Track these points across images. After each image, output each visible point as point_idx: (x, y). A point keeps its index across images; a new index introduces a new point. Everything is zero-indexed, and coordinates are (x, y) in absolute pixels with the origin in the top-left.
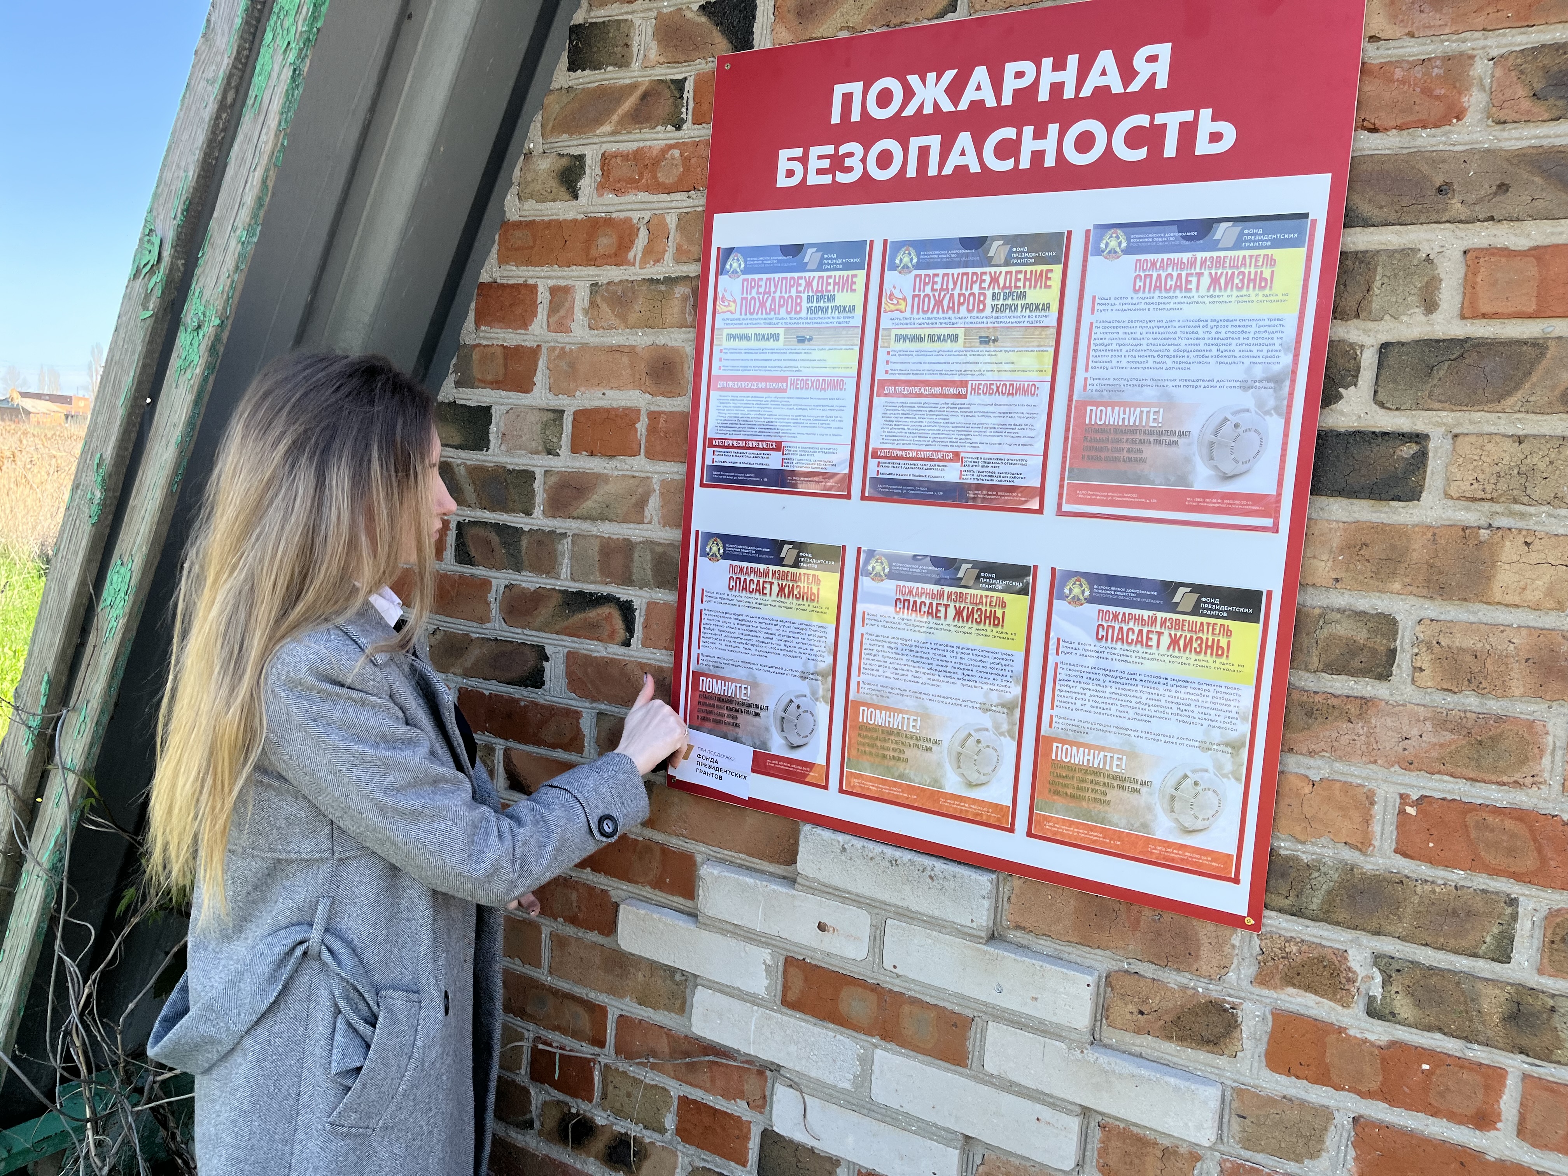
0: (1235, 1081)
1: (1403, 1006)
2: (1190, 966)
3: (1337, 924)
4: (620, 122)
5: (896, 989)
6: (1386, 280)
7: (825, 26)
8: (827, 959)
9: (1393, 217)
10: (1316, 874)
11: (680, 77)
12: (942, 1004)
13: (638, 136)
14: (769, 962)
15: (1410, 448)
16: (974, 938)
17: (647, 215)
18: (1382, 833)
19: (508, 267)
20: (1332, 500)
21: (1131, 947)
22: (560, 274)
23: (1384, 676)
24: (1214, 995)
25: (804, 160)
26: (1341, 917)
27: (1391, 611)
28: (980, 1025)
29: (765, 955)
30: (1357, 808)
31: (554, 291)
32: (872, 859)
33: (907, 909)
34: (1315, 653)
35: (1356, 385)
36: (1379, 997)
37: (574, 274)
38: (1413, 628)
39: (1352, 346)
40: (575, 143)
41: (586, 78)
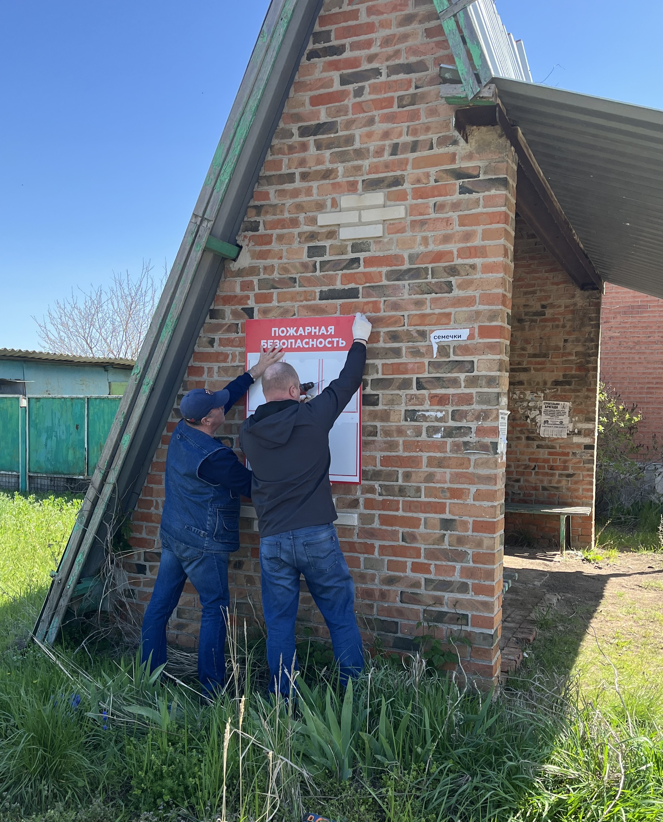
0: (359, 513)
1: (384, 493)
2: (351, 493)
3: (373, 480)
4: (224, 331)
6: (371, 368)
7: (270, 316)
9: (371, 358)
10: (369, 472)
11: (237, 323)
13: (228, 335)
15: (376, 397)
17: (231, 352)
18: (378, 463)
19: (196, 363)
20: (366, 406)
21: (340, 492)
22: (210, 364)
23: (376, 436)
24: (355, 498)
25: (267, 343)
27: (376, 425)
30: (374, 459)
31: (208, 368)
34: (366, 433)
35: (368, 386)
36: (380, 492)
37: (214, 364)
38: (379, 427)
39: (367, 379)
40: (212, 335)
41: (214, 321)
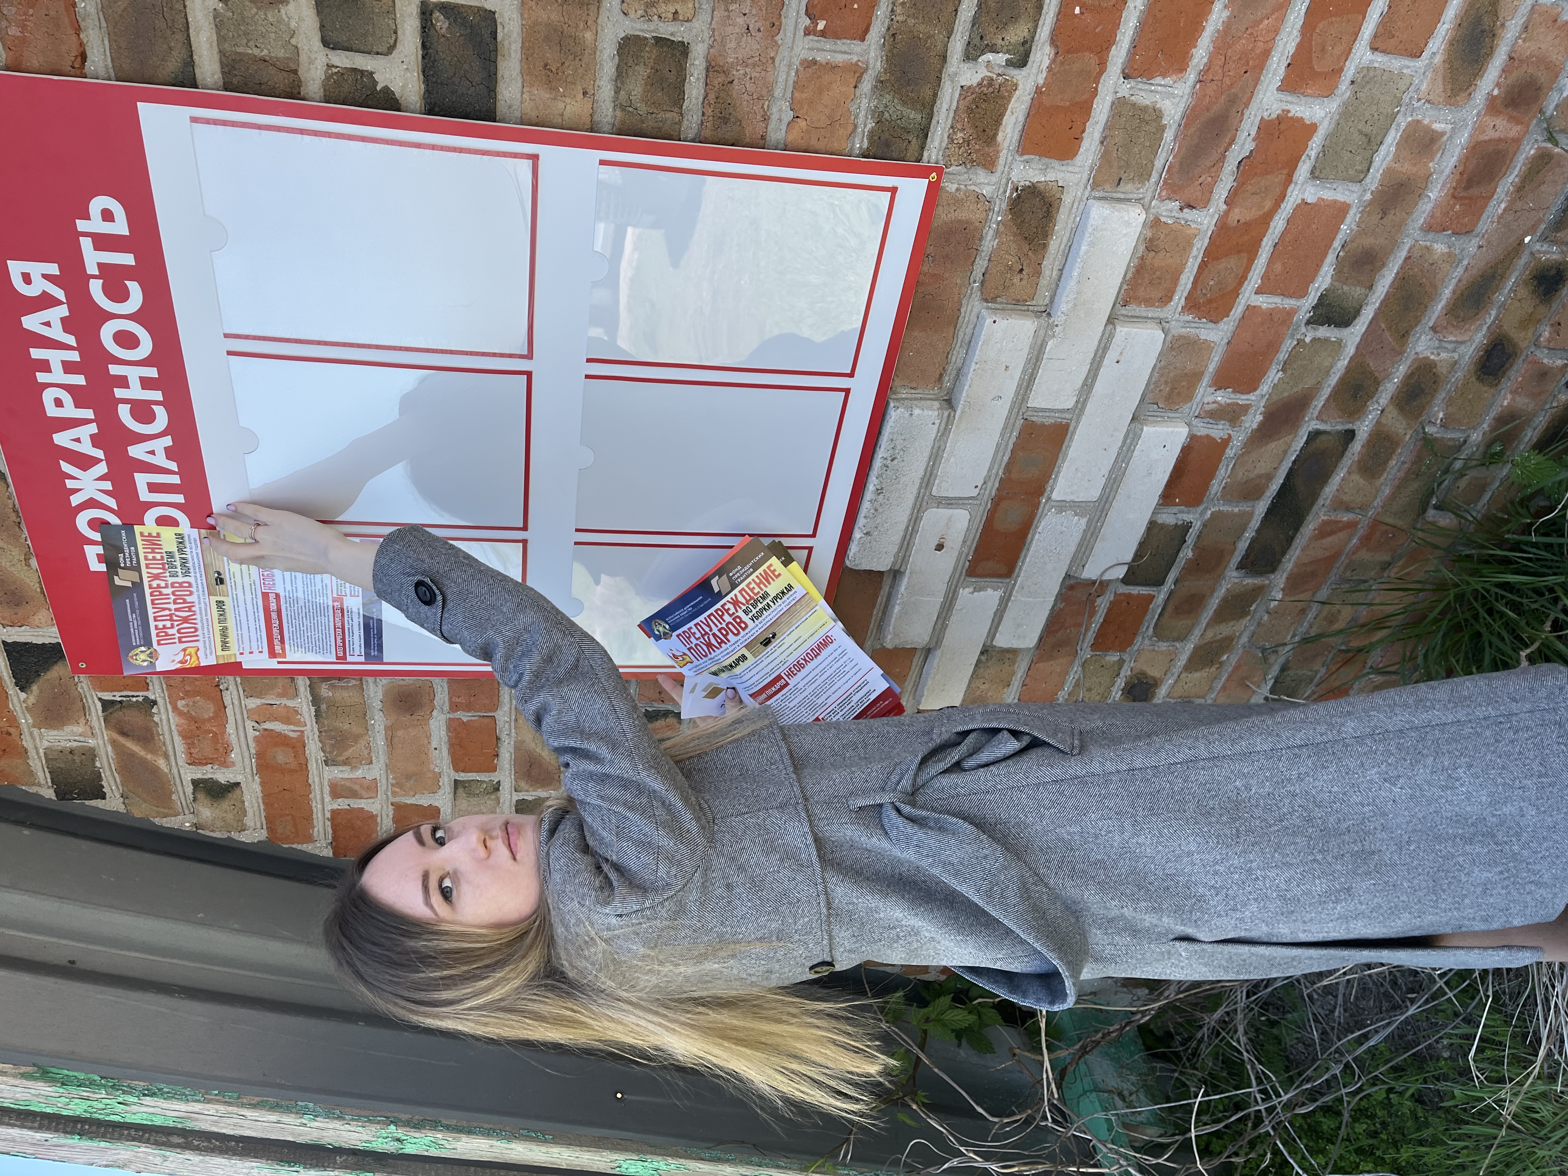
0: (1086, 187)
1: (1016, 33)
2: (976, 229)
3: (935, 95)
4: (154, 752)
5: (997, 485)
6: (251, 44)
7: (28, 580)
8: (968, 543)
9: (179, 37)
10: (887, 115)
11: (99, 705)
12: (1010, 446)
13: (167, 736)
14: (971, 590)
15: (437, 20)
16: (949, 421)
17: (249, 724)
18: (845, 53)
19: (315, 834)
20: (499, 97)
21: (959, 281)
22: (318, 792)
23: (682, 49)
24: (1004, 206)
26: (928, 92)
27: (615, 41)
28: (1030, 413)
29: (964, 593)
30: (819, 77)
31: (336, 796)
32: (876, 510)
33: (922, 479)
34: (662, 115)
35: (371, 73)
36: (1007, 56)
37: (317, 780)
38: (632, 20)
39: (328, 77)
40: (180, 789)
41: (111, 783)
